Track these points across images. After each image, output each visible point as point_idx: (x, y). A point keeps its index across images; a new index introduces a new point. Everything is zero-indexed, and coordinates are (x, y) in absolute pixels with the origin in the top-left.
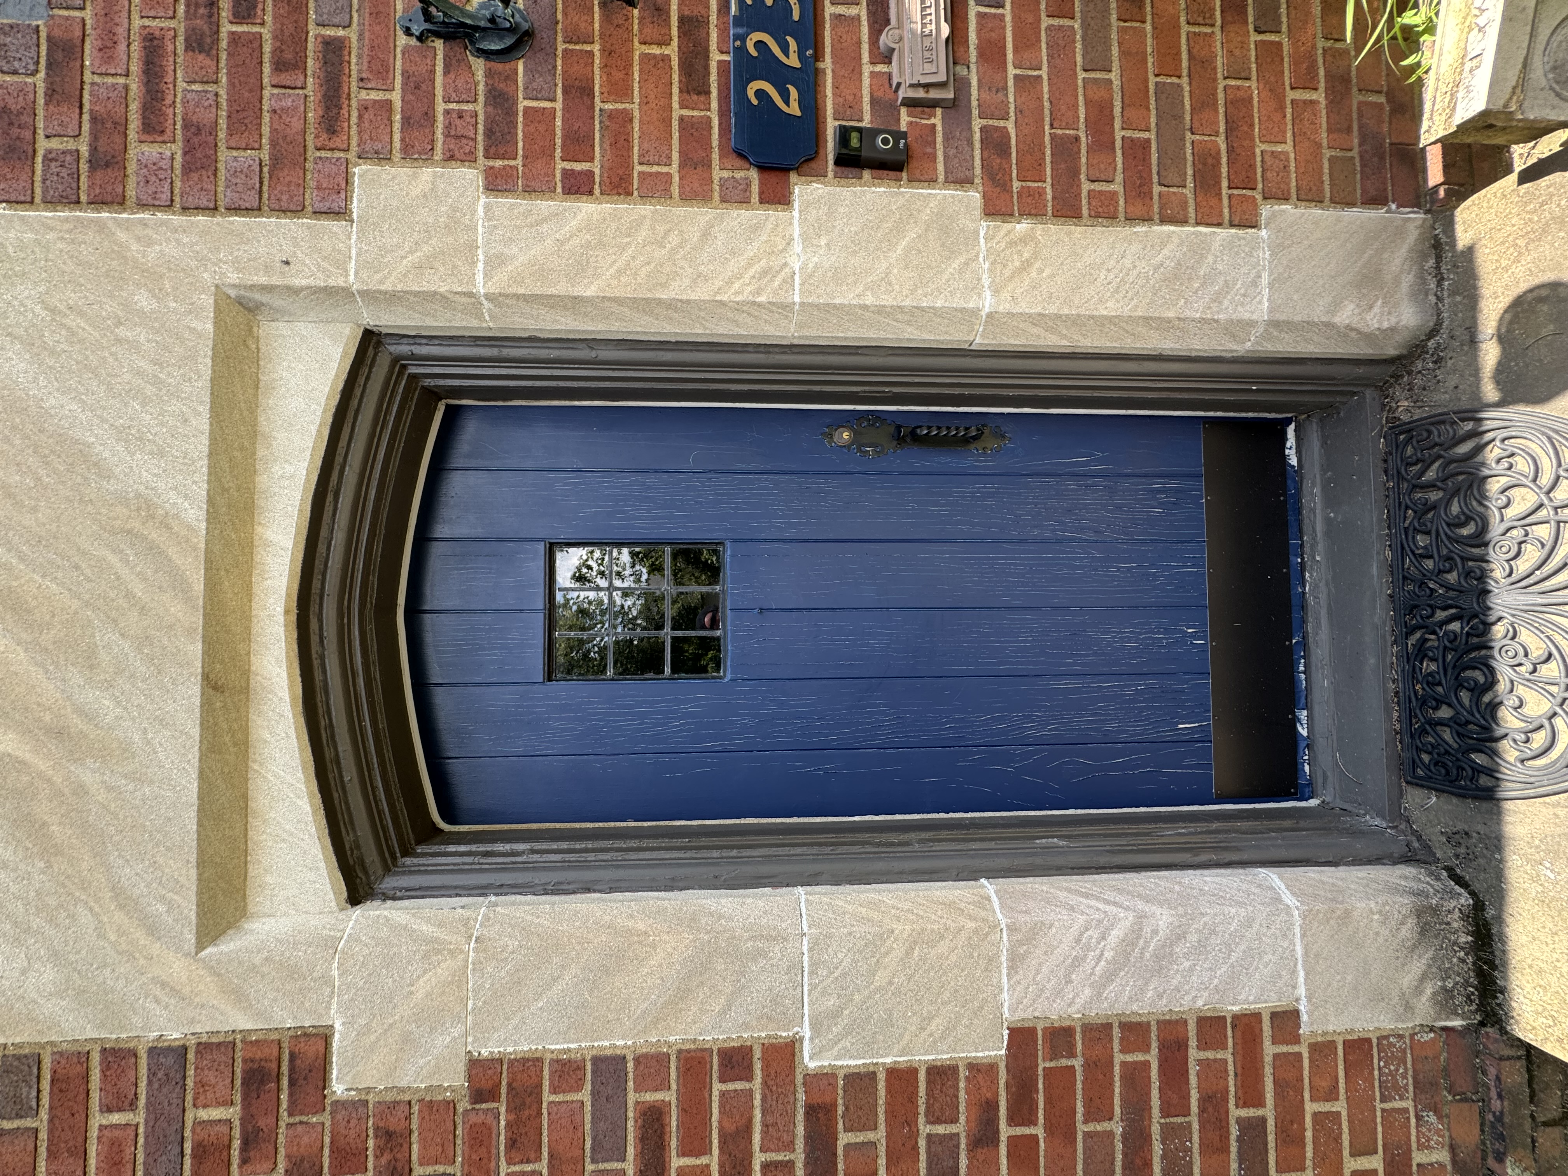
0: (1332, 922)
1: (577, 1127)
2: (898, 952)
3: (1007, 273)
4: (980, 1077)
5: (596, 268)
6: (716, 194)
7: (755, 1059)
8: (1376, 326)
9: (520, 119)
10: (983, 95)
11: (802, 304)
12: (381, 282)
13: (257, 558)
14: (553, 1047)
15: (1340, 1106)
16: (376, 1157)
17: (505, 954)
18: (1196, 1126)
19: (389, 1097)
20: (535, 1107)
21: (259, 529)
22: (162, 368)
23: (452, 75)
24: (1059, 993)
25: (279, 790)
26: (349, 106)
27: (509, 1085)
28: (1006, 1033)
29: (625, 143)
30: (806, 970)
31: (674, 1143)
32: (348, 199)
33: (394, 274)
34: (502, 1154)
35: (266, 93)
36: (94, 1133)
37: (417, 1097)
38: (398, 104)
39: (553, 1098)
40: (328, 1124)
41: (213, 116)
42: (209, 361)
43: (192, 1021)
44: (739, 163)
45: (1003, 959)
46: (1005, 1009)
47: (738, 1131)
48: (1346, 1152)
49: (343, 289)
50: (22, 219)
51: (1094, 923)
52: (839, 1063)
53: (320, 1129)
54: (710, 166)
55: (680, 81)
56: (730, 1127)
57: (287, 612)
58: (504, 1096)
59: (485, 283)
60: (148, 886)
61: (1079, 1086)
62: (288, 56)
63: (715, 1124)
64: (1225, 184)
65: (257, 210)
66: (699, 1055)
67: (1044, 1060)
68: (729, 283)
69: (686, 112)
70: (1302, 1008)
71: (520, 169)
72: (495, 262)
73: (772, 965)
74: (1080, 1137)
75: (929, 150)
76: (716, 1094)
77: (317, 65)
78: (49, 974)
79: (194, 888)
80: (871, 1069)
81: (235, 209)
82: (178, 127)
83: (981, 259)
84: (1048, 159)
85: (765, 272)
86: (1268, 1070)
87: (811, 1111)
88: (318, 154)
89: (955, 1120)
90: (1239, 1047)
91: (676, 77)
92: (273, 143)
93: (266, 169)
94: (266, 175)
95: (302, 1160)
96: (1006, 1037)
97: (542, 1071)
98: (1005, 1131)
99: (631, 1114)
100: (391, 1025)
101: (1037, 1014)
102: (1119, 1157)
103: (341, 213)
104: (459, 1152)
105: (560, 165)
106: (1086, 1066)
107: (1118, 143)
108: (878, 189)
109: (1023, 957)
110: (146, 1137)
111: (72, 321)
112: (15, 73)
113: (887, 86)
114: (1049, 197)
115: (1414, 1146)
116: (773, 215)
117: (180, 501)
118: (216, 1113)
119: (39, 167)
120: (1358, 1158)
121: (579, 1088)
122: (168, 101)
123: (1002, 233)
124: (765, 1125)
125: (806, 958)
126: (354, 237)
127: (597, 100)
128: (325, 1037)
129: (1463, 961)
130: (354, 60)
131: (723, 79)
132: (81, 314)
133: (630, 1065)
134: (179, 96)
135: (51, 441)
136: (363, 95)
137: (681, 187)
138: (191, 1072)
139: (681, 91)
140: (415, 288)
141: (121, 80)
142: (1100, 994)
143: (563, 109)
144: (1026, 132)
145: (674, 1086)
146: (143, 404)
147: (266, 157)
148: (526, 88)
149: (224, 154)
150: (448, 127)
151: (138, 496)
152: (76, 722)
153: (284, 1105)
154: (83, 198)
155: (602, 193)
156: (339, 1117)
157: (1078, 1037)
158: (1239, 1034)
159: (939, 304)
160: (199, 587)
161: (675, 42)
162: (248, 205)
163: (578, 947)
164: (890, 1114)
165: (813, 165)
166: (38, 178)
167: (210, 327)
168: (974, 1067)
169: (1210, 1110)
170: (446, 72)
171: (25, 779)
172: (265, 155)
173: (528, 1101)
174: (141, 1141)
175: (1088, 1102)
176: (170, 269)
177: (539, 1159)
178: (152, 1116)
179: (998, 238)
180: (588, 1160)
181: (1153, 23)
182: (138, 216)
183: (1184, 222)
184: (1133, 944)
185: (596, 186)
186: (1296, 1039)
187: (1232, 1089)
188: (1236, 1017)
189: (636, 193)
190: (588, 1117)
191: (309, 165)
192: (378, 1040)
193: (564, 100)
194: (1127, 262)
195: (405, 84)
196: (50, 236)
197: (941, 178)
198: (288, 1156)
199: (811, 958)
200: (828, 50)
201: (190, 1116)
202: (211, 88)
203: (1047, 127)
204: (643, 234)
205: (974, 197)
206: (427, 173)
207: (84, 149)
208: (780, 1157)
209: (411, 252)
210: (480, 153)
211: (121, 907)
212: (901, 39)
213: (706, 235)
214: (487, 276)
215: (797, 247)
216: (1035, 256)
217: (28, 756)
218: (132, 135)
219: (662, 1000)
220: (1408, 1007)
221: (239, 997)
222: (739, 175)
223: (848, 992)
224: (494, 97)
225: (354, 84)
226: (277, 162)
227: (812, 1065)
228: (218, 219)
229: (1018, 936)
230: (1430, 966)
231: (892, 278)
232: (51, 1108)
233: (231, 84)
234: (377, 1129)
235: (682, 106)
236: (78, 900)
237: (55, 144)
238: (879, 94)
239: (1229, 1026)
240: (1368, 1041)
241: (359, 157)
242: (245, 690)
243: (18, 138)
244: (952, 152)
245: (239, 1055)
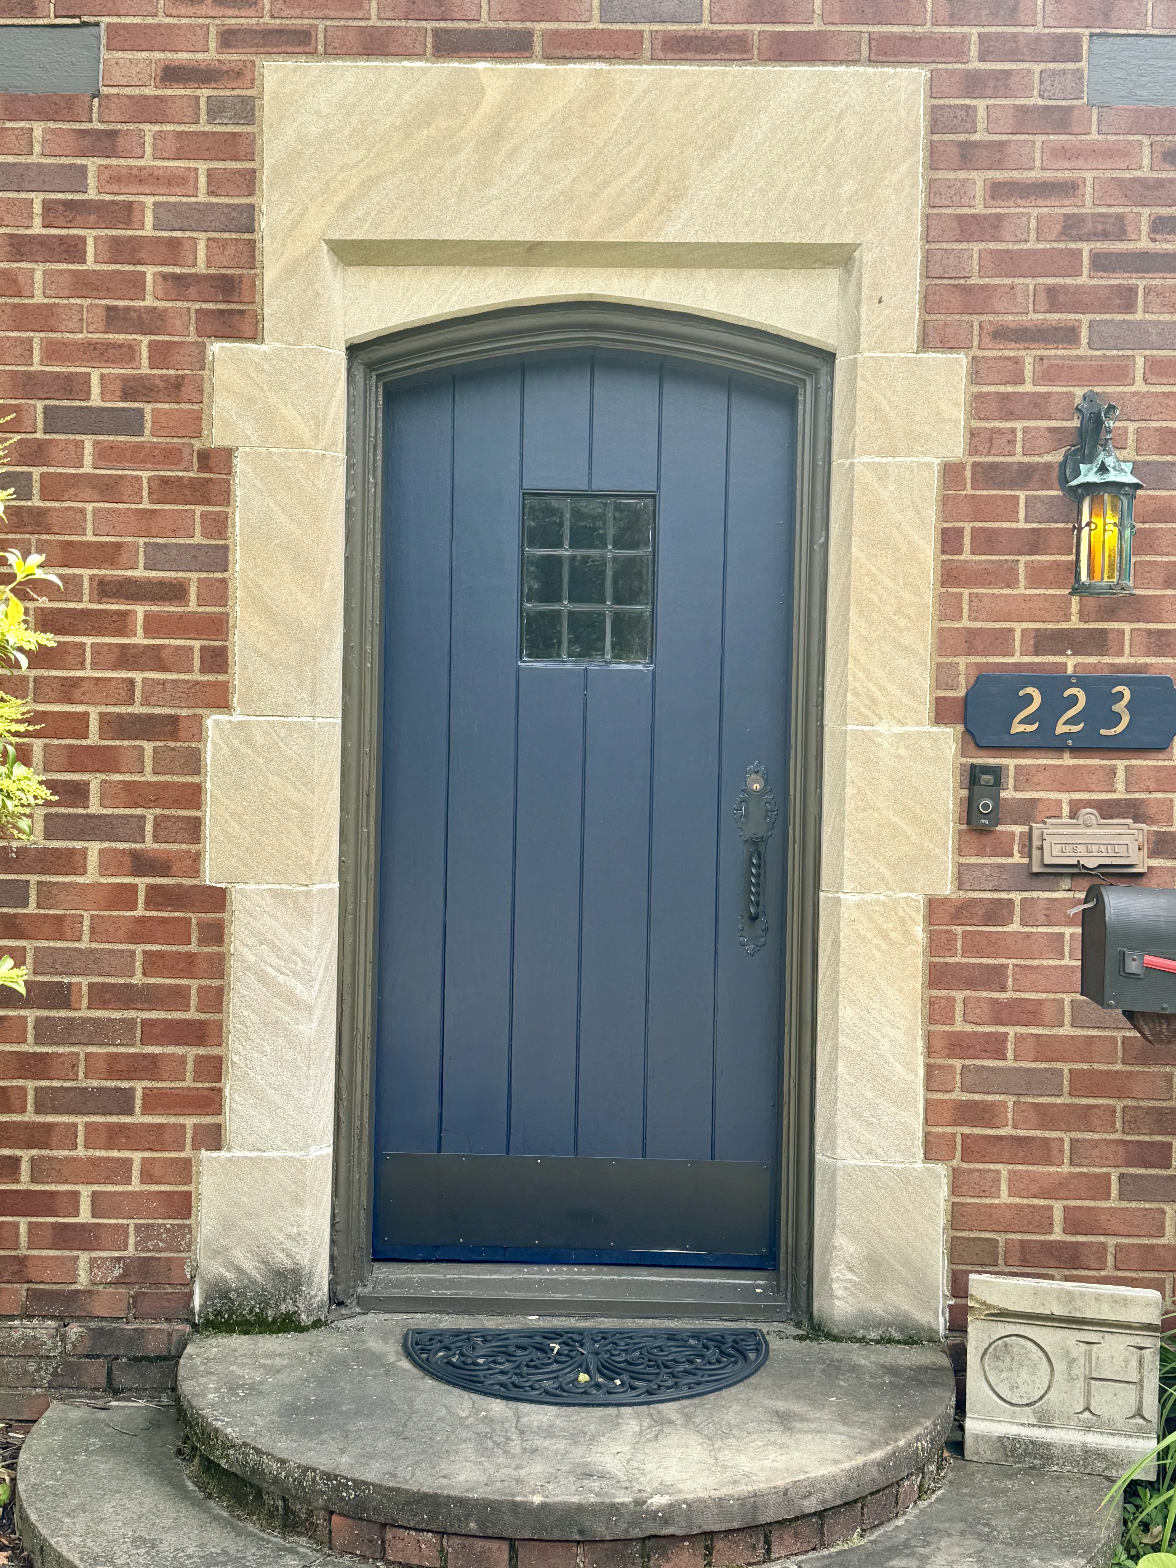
0: (293, 1187)
1: (175, 533)
2: (295, 796)
3: (876, 916)
4: (189, 862)
5: (876, 556)
6: (944, 659)
7: (216, 676)
8: (834, 1276)
9: (1008, 493)
10: (1042, 903)
11: (846, 732)
12: (864, 378)
13: (636, 271)
14: (237, 514)
15: (135, 1185)
16: (161, 376)
17: (312, 478)
18: (131, 1050)
19: (206, 386)
20: (192, 499)
21: (660, 272)
22: (791, 204)
23: (1047, 434)
24: (254, 933)
25: (444, 291)
26: (1019, 349)
27: (211, 480)
28: (223, 886)
29: (987, 582)
30: (286, 719)
31: (155, 608)
32: (935, 349)
33: (871, 389)
34: (157, 473)
35: (1029, 280)
36: (192, 164)
37: (205, 407)
38: (1021, 389)
39: (198, 514)
40: (188, 339)
41: (1008, 238)
42: (797, 241)
43: (273, 237)
44: (972, 680)
45: (284, 886)
46: (242, 886)
47: (161, 660)
48: (96, 1188)
49: (858, 346)
50: (917, 90)
51: (307, 967)
52: (209, 744)
53: (185, 333)
54: (968, 654)
55: (1046, 630)
56: (165, 654)
57: (591, 295)
58: (202, 475)
59: (863, 464)
60: (378, 203)
61: (174, 948)
62: (1062, 298)
63: (167, 642)
64: (967, 1130)
65: (927, 275)
66: (224, 631)
67: (198, 918)
68: (864, 670)
69: (1018, 635)
70: (223, 1154)
71: (963, 493)
72: (881, 473)
73: (291, 692)
74: (132, 947)
75: (988, 850)
76: (191, 643)
77: (1054, 323)
78: (314, 131)
79: (375, 238)
80: (202, 771)
81: (928, 257)
82: (998, 210)
83: (888, 893)
84: (984, 961)
85: (873, 700)
86: (172, 1120)
87: (174, 720)
88: (976, 324)
89: (156, 839)
90: (195, 1092)
91: (1050, 626)
92: (984, 287)
93: (962, 281)
94: (956, 282)
95: (163, 320)
96: (219, 885)
97: (220, 505)
98: (142, 882)
99: (180, 575)
100: (262, 388)
101: (237, 913)
102: (112, 980)
103: (925, 344)
104: (160, 440)
105: (967, 527)
106: (191, 956)
107: (1002, 1029)
108: (951, 802)
109: (284, 904)
110: (186, 203)
111: (831, 134)
112: (1041, 82)
113: (1049, 814)
114: (948, 960)
115: (95, 1254)
116: (926, 709)
117: (682, 221)
118: (202, 254)
119: (961, 102)
120: (89, 1199)
121: (204, 535)
122: (1019, 201)
123: (913, 914)
124: (164, 683)
125: (295, 719)
126: (903, 355)
127: (1028, 558)
128: (255, 337)
129: (251, 1311)
130: (1060, 352)
131: (1049, 667)
132: (837, 140)
133: (219, 575)
134: (1025, 210)
135: (732, 119)
136: (1029, 360)
137: (950, 629)
138: (234, 236)
139: (1037, 630)
140: (858, 406)
141: (1038, 163)
142: (248, 968)
143: (1017, 529)
144: (1009, 941)
145: (200, 609)
146: (762, 190)
147: (971, 282)
148: (1035, 497)
149: (976, 247)
150: (1000, 431)
151: (686, 188)
152: (506, 147)
153: (205, 306)
154: (936, 137)
155: (943, 561)
156: (193, 348)
157: (215, 949)
158: (206, 1093)
159: (846, 853)
160: (611, 238)
161: (1083, 626)
162: (930, 268)
163: (315, 535)
164: (166, 786)
165: (972, 745)
166: (953, 102)
167: (826, 240)
168: (197, 857)
169: (145, 1063)
170: (1050, 430)
171: (464, 110)
172: (974, 281)
173: (198, 494)
174: (184, 199)
175: (160, 955)
176: (874, 207)
177: (152, 502)
178: (203, 208)
179: (907, 909)
180: (147, 540)
181: (1122, 1072)
182: (921, 180)
183: (928, 1089)
184: (288, 1001)
185: (949, 557)
186: (196, 1147)
187: (159, 1085)
188: (220, 1090)
189: (944, 590)
190: (181, 541)
191: (966, 318)
192: (251, 378)
193: (1026, 529)
194: (888, 1030)
195: (1039, 394)
196: (903, 113)
197: (963, 860)
198: (166, 310)
199: (295, 723)
200: (1081, 762)
201: (202, 236)
202: (1033, 235)
203: (1014, 961)
204: (907, 596)
205: (947, 889)
206: (961, 415)
207: (977, 137)
208: (138, 694)
209: (889, 401)
210: (977, 459)
211: (362, 184)
212: (1088, 826)
213: (908, 650)
214: (868, 465)
215: (897, 729)
216: (892, 944)
217: (481, 110)
218: (990, 174)
219: (269, 601)
220: (216, 1253)
221: (290, 272)
222: (962, 680)
223: (266, 754)
224: (1026, 471)
225: (1039, 353)
226: (967, 290)
227: (209, 722)
228: (919, 243)
229: (301, 900)
230: (249, 1278)
231: (870, 812)
232: (214, 133)
233: (1035, 252)
234: (183, 377)
235: (1024, 631)
236: (369, 150)
237: (981, 113)
238: (1040, 807)
239: (213, 1085)
240: (188, 1216)
241: (973, 358)
242: (527, 264)
243: (986, 86)
244: (987, 871)
245: (245, 272)
